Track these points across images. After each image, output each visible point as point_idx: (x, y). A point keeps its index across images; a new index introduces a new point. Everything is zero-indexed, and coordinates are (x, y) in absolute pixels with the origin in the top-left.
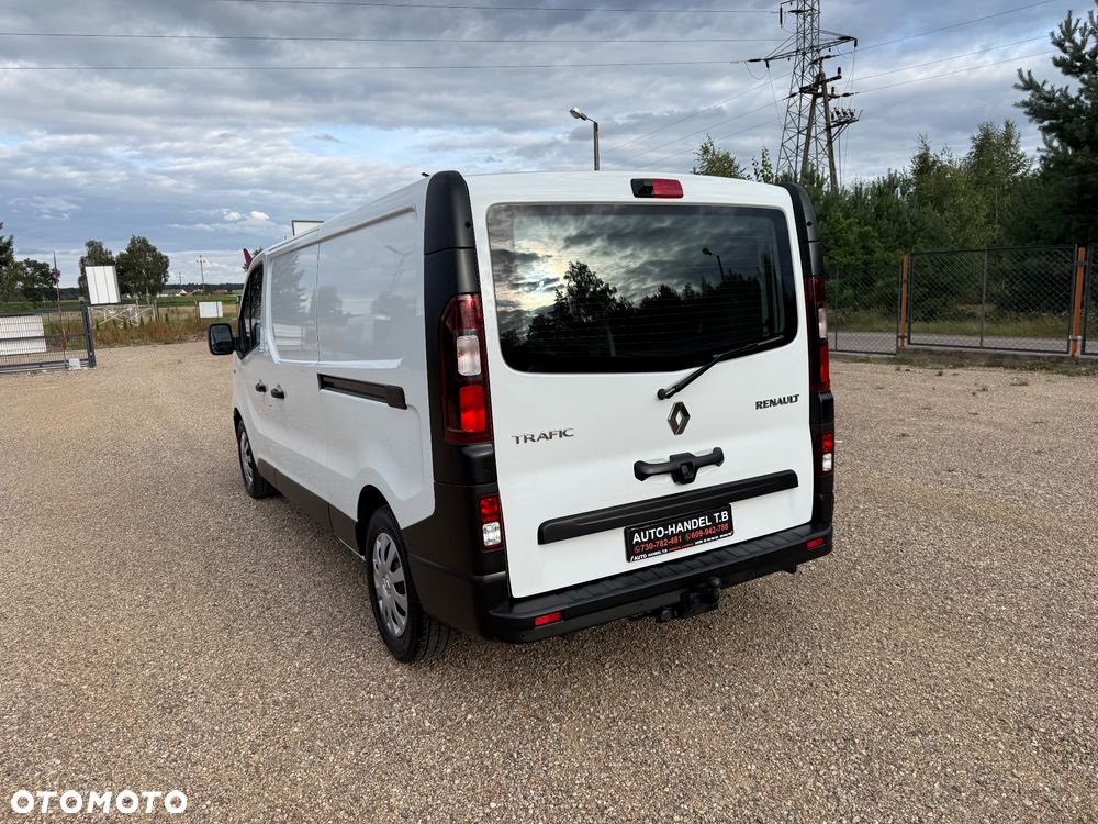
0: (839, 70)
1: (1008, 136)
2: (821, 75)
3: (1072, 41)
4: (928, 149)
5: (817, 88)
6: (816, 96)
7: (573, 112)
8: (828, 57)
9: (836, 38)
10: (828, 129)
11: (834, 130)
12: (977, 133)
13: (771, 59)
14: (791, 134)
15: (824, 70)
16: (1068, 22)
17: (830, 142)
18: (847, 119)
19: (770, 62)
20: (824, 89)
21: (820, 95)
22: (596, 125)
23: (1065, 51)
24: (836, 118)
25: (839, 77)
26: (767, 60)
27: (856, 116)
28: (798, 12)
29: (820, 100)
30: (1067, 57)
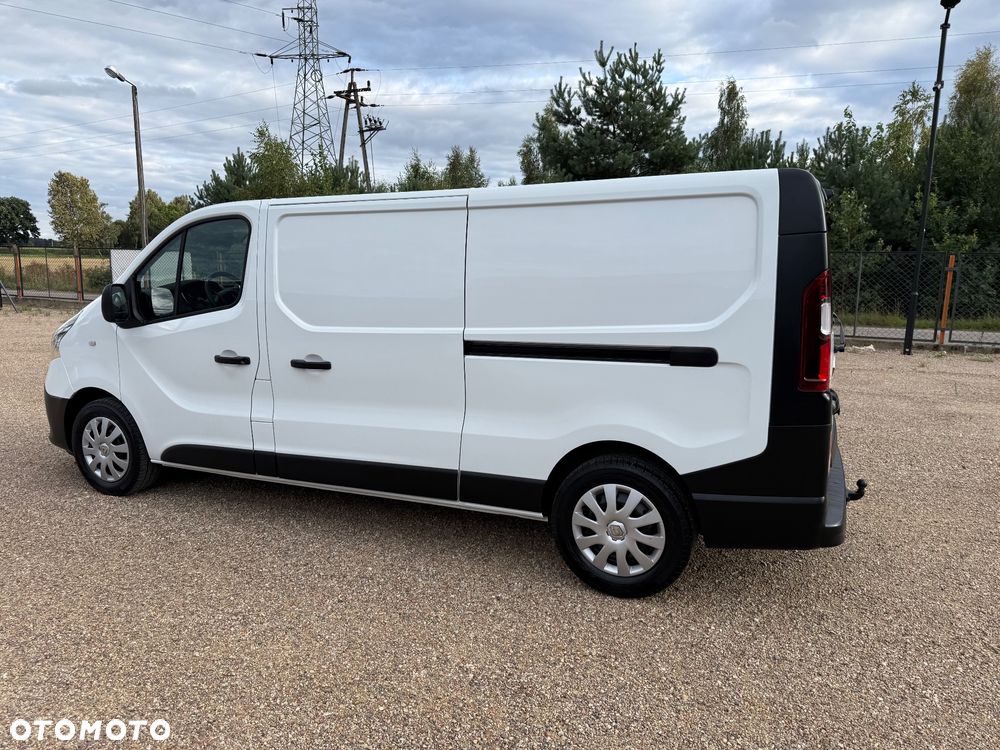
0: (369, 83)
1: (472, 160)
2: (352, 84)
3: (564, 100)
4: (418, 160)
5: (350, 95)
6: (349, 102)
7: (108, 71)
8: (358, 70)
9: (333, 52)
10: (362, 132)
11: (366, 135)
12: (450, 154)
13: (276, 57)
14: (298, 129)
15: (354, 81)
16: (560, 84)
17: (363, 144)
18: (376, 127)
19: (274, 60)
20: (356, 96)
21: (353, 102)
22: (134, 89)
23: (559, 106)
24: (369, 124)
25: (368, 89)
26: (271, 57)
27: (384, 125)
28: (299, 20)
29: (352, 105)
30: (560, 110)
